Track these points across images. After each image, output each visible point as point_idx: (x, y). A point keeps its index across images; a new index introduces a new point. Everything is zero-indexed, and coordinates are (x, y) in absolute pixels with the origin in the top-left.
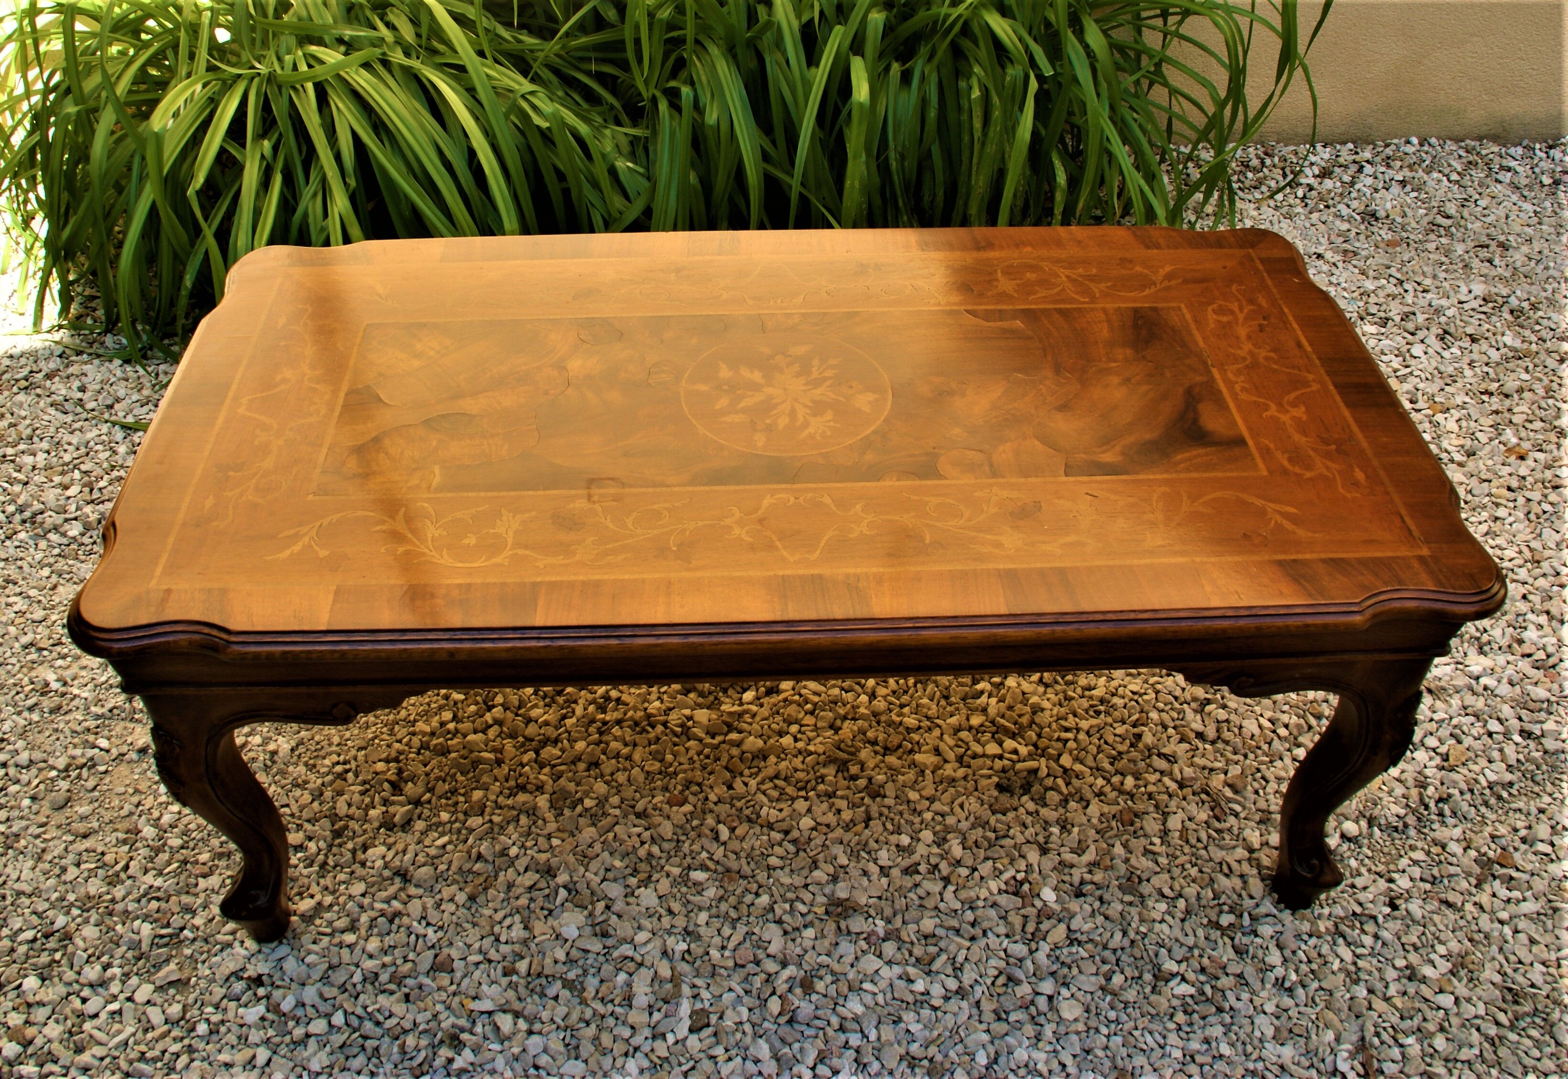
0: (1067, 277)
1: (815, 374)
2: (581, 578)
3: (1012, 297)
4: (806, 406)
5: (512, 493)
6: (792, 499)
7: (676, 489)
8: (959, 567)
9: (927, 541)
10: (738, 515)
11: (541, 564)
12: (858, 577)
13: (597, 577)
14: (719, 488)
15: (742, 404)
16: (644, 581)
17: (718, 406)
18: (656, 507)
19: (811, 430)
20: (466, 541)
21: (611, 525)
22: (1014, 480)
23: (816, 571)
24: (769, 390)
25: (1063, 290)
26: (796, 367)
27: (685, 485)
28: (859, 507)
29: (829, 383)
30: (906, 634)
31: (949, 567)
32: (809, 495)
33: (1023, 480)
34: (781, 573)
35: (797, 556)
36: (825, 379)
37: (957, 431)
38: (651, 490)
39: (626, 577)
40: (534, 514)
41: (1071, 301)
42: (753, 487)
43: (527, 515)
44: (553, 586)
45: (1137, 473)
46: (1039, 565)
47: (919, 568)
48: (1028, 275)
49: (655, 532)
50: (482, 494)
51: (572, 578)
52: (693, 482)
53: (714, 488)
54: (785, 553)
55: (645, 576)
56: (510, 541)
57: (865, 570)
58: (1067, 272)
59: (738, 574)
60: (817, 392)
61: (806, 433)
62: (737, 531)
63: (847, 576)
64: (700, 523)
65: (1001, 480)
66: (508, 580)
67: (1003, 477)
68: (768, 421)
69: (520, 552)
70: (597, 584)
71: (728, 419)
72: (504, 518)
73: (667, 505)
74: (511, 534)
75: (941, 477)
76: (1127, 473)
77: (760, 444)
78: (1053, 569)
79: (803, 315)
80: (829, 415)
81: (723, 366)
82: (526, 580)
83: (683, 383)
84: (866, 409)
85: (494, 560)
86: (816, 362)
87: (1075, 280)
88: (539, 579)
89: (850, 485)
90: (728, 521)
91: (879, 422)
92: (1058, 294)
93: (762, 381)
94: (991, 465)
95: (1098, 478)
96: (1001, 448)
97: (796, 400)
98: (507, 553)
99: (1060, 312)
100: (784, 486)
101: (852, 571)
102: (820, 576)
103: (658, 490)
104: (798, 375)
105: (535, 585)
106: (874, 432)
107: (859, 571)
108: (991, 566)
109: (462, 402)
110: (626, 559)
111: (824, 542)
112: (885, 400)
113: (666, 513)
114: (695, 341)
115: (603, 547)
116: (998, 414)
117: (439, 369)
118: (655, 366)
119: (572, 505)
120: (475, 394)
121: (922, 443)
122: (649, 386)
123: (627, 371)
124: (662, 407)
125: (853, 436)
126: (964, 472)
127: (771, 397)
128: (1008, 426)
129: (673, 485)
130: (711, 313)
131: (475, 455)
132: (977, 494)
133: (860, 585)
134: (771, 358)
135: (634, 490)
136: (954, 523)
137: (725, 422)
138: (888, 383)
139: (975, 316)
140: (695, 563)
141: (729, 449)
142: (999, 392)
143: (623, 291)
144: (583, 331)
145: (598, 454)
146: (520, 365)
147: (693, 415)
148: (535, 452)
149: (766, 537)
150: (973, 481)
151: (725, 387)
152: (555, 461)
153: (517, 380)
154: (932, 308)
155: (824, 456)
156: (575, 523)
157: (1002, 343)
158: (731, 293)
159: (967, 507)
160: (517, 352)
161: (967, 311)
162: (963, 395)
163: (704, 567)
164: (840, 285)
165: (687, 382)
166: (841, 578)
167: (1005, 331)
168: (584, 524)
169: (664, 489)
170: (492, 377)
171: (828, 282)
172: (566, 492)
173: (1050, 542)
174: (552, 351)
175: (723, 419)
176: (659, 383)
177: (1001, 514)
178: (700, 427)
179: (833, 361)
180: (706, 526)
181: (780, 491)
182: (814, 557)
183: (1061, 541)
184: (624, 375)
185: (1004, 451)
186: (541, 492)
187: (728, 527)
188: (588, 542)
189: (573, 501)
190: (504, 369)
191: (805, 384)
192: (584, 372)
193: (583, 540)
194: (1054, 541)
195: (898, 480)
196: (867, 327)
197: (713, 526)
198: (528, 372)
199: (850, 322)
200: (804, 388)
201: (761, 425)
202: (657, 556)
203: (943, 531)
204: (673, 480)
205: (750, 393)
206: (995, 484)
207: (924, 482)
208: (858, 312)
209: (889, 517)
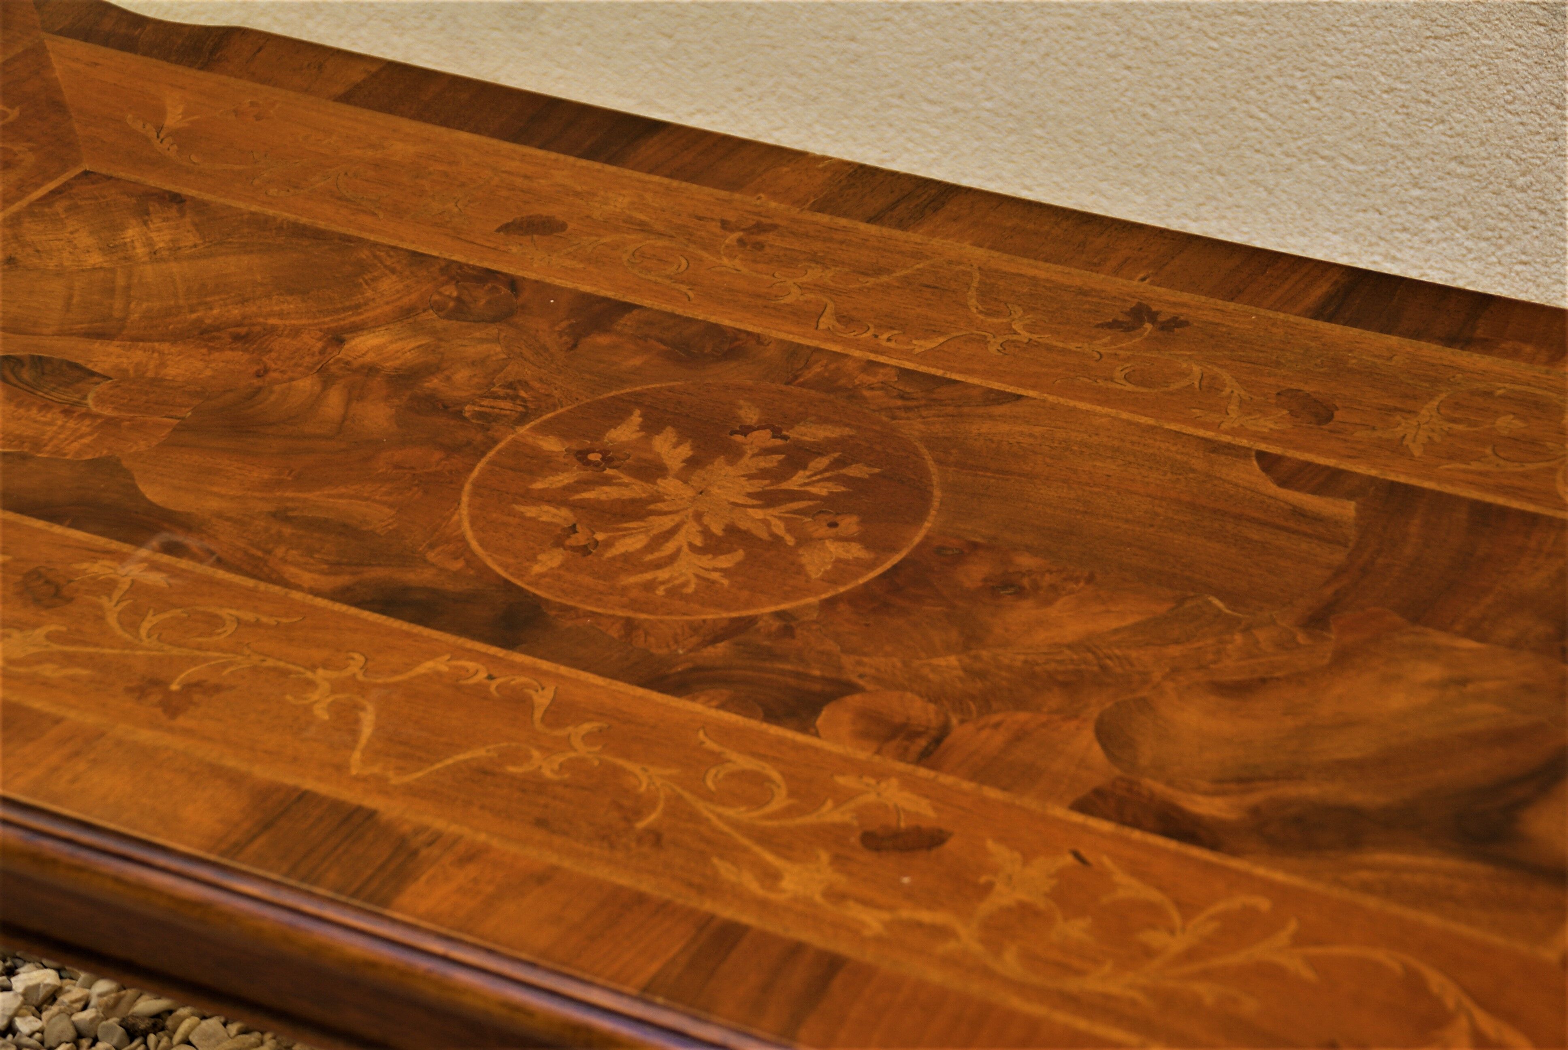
1: (793, 483)
4: (705, 531)
6: (482, 676)
7: (297, 595)
8: (644, 886)
9: (641, 824)
10: (353, 669)
12: (436, 838)
15: (590, 494)
16: (58, 721)
18: (224, 611)
19: (663, 574)
21: (112, 620)
23: (373, 802)
24: (668, 485)
26: (771, 461)
27: (318, 594)
28: (588, 726)
29: (802, 505)
30: (423, 964)
31: (625, 881)
32: (521, 679)
33: (967, 785)
34: (309, 785)
35: (373, 769)
36: (799, 497)
37: (948, 661)
38: (251, 583)
39: (39, 705)
42: (436, 634)
45: (1234, 853)
46: (804, 937)
47: (566, 863)
48: (1504, 420)
49: (175, 651)
52: (341, 595)
54: (356, 756)
55: (71, 714)
57: (464, 831)
59: (231, 762)
60: (759, 514)
61: (647, 576)
62: (314, 696)
63: (421, 829)
64: (269, 663)
65: (924, 773)
67: (934, 768)
68: (600, 536)
71: (533, 511)
73: (248, 616)
75: (805, 728)
76: (1214, 846)
77: (537, 569)
78: (821, 953)
79: (904, 373)
80: (725, 561)
81: (635, 420)
83: (524, 428)
84: (817, 570)
86: (821, 463)
89: (621, 686)
90: (321, 674)
91: (812, 600)
92: (1525, 475)
93: (676, 465)
94: (937, 740)
95: (1136, 835)
96: (996, 718)
97: (698, 516)
100: (494, 650)
101: (439, 824)
102: (371, 814)
103: (263, 586)
104: (758, 474)
106: (779, 615)
107: (452, 828)
108: (707, 906)
109: (97, 345)
110: (73, 679)
111: (449, 761)
112: (871, 566)
113: (231, 628)
114: (637, 361)
115: (56, 647)
116: (1075, 657)
117: (121, 281)
118: (510, 385)
119: (85, 565)
120: (136, 339)
121: (847, 661)
122: (459, 415)
123: (448, 379)
124: (438, 455)
125: (728, 609)
126: (864, 735)
127: (658, 498)
128: (1064, 685)
129: (298, 588)
130: (727, 322)
131: (18, 437)
132: (841, 780)
133: (424, 852)
134: (746, 430)
135: (221, 574)
136: (730, 812)
137: (522, 516)
138: (917, 540)
139: (1266, 469)
140: (182, 721)
141: (472, 560)
142: (1130, 620)
143: (607, 240)
144: (451, 291)
145: (233, 498)
146: (271, 314)
147: (477, 485)
148: (125, 464)
149: (357, 721)
150: (862, 755)
151: (594, 457)
152: (143, 488)
153: (237, 338)
154: (1190, 430)
155: (630, 626)
156: (57, 593)
157: (1254, 534)
158: (810, 296)
159: (791, 794)
160: (291, 292)
161: (1261, 456)
162: (1048, 602)
163: (188, 732)
164: (1047, 338)
165: (534, 429)
166: (406, 828)
167: (1298, 513)
168: (70, 600)
169: (276, 589)
170: (200, 320)
171: (1031, 328)
172: (102, 541)
173: (879, 907)
174: (358, 306)
175: (522, 509)
176: (480, 415)
177: (845, 827)
178: (464, 510)
179: (855, 471)
180: (275, 669)
181: (476, 656)
182: (395, 780)
183: (906, 913)
184: (434, 383)
185: (997, 726)
186: (57, 529)
187: (311, 684)
188: (40, 632)
189: (95, 559)
190: (236, 312)
191: (749, 495)
192: (368, 359)
193: (36, 626)
194: (891, 908)
195: (722, 706)
196: (1004, 428)
197: (285, 673)
198: (273, 329)
199: (981, 411)
200: (740, 500)
201: (580, 539)
202: (129, 690)
203: (694, 817)
204: (307, 578)
205: (626, 479)
206: (900, 775)
207: (765, 726)
208: (1019, 397)
209: (621, 762)
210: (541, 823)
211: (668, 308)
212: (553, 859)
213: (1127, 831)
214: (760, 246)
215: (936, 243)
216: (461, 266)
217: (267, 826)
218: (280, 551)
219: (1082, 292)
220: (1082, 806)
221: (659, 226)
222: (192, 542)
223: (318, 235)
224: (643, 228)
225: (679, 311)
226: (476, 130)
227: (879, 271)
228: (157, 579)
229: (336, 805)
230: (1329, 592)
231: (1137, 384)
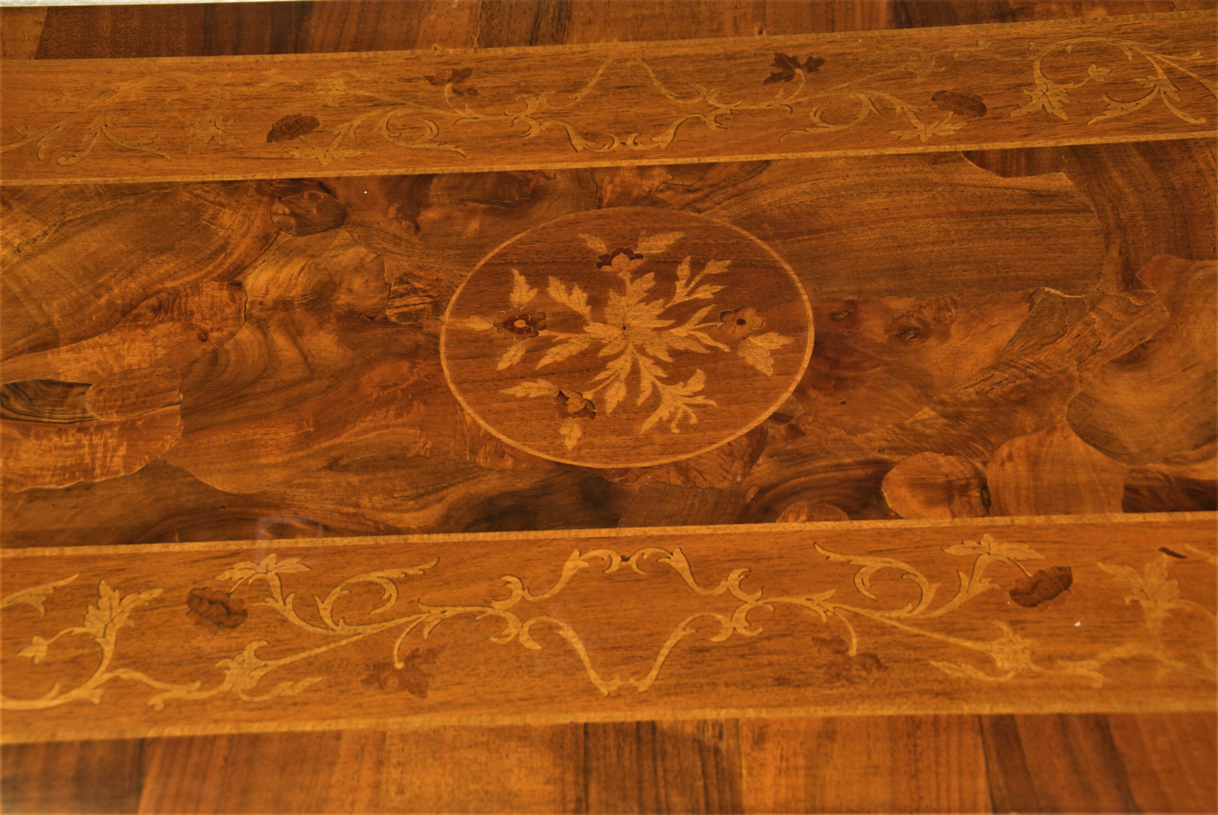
0: (1169, 71)
1: (681, 295)
2: (227, 729)
3: (1057, 120)
4: (658, 362)
5: (124, 549)
6: (617, 560)
7: (415, 539)
8: (907, 710)
9: (853, 652)
10: (518, 592)
11: (157, 701)
12: (719, 729)
13: (255, 728)
14: (490, 536)
15: (546, 361)
16: (338, 735)
17: (502, 365)
18: (374, 576)
19: (663, 413)
20: (28, 653)
21: (292, 618)
22: (1021, 520)
23: (644, 715)
24: (595, 329)
25: (1158, 101)
26: (648, 281)
27: (430, 531)
28: (734, 576)
29: (703, 312)
31: (889, 711)
32: (648, 552)
33: (1039, 520)
34: (582, 718)
35: (616, 683)
36: (695, 306)
37: (926, 413)
38: (369, 541)
39: (308, 727)
40: (157, 593)
41: (1173, 124)
42: (550, 534)
43: (145, 596)
44: (175, 743)
46: (1058, 708)
47: (833, 712)
48: (1092, 70)
49: (369, 630)
50: (69, 551)
51: (212, 730)
52: (445, 524)
53: (481, 536)
54: (593, 675)
55: (342, 725)
56: (109, 651)
57: (734, 713)
58: (1168, 60)
59: (505, 721)
60: (681, 331)
61: (653, 419)
62: (512, 630)
63: (702, 725)
64: (450, 612)
65: (1000, 521)
66: (98, 735)
67: (1003, 513)
68: (588, 395)
69: (125, 674)
70: (255, 740)
71: (519, 390)
72: (103, 602)
73: (395, 573)
74: (112, 638)
75: (886, 514)
77: (570, 444)
78: (1085, 718)
79: (672, 169)
81: (520, 279)
82: (129, 735)
83: (446, 317)
84: (766, 367)
85: (76, 694)
86: (684, 270)
87: (1185, 78)
88: (151, 734)
89: (722, 529)
90: (498, 607)
91: (786, 396)
92: (1146, 111)
93: (585, 310)
94: (984, 487)
95: (1188, 516)
96: (1004, 450)
97: (641, 350)
98: (102, 676)
99: (1145, 148)
100: (604, 532)
101: (710, 714)
102: (653, 726)
103: (381, 540)
104: (650, 297)
105: (142, 743)
106: (776, 417)
107: (723, 714)
108: (967, 709)
109: (50, 356)
110: (311, 689)
111: (665, 652)
112: (800, 349)
113: (391, 590)
114: (474, 226)
115: (273, 664)
116: (1006, 375)
117: (17, 289)
118: (401, 281)
119: (227, 575)
120: (78, 339)
121: (859, 439)
122: (386, 321)
123: (350, 291)
124: (405, 366)
125: (737, 427)
126: (930, 503)
127: (597, 345)
128: (1022, 402)
129: (409, 531)
130: (508, 168)
131: (64, 468)
132: (952, 551)
133: (723, 746)
134: (606, 260)
135: (340, 541)
136: (904, 613)
137: (513, 398)
138: (810, 313)
139: (982, 165)
140: (433, 696)
141: (516, 455)
142: (1013, 329)
143: (357, 122)
144: (280, 208)
145: (285, 465)
146: (162, 279)
147: (459, 383)
148: (173, 462)
149: (564, 641)
150: (946, 522)
151: (520, 324)
152: (208, 481)
153: (157, 310)
154: (904, 151)
155: (681, 468)
156: (229, 611)
157: (1027, 223)
158: (547, 124)
159: (931, 578)
160: (160, 251)
161: (968, 154)
162: (945, 335)
163: (445, 706)
164: (741, 105)
165: (453, 314)
166: (689, 729)
167: (1036, 195)
168: (244, 613)
169: (393, 539)
170: (110, 304)
171: (721, 98)
172: (219, 546)
173: (1083, 658)
174: (223, 248)
175: (509, 391)
176: (404, 316)
177: (991, 593)
178: (469, 410)
179: (714, 268)
180: (459, 617)
181: (599, 542)
182: (644, 685)
183: (1105, 655)
184: (342, 299)
185: (1010, 457)
186: (175, 547)
187: (498, 620)
188: (248, 653)
189: (230, 566)
190: (133, 286)
191: (660, 317)
192: (274, 294)
193: (240, 649)
194: (1092, 656)
195: (810, 519)
196: (781, 193)
197: (471, 617)
198: (175, 293)
199: (752, 183)
200: (659, 324)
201: (574, 404)
202: (366, 682)
203: (883, 630)
204: (410, 519)
205: (561, 336)
206: (987, 528)
207: (856, 524)
208: (767, 162)
209: (786, 599)
210: (781, 681)
211: (456, 169)
212: (821, 712)
213: (1179, 516)
214: (473, 92)
215: (594, 47)
216: (270, 182)
217: (586, 772)
218: (365, 501)
219: (730, 57)
220: (1130, 506)
221: (385, 98)
222: (288, 519)
223: (134, 190)
224: (374, 103)
225: (466, 169)
226: (172, 53)
227: (577, 86)
228: (291, 566)
229: (619, 728)
230: (1115, 253)
231: (835, 122)
